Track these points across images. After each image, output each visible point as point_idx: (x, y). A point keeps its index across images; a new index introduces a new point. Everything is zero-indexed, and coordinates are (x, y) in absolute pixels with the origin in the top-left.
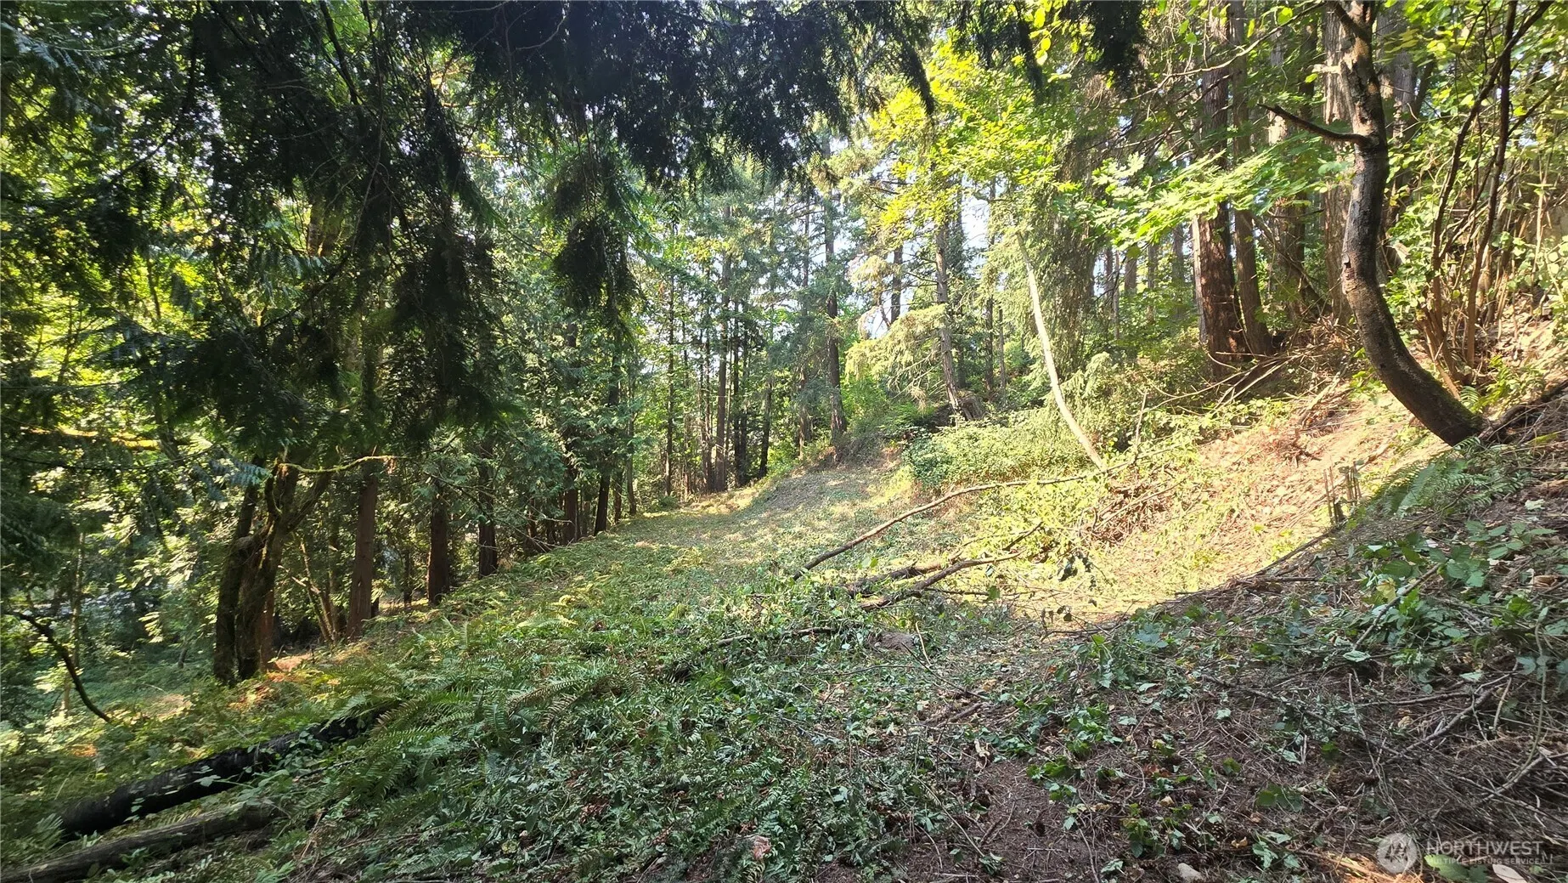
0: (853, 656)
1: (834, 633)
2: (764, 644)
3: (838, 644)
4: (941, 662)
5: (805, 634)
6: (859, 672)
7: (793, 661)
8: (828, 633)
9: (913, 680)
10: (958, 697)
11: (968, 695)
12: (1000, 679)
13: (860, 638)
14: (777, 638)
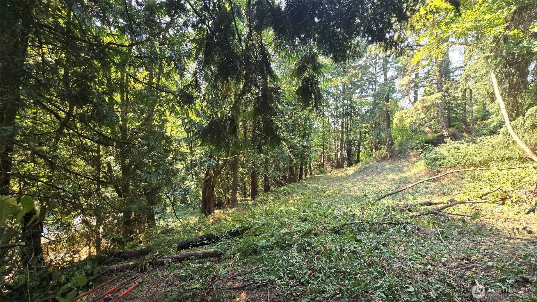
0: (407, 235)
1: (398, 225)
2: (368, 225)
3: (400, 229)
4: (450, 243)
5: (385, 223)
6: (410, 242)
7: (380, 233)
8: (395, 224)
9: (437, 249)
10: (463, 260)
11: (468, 260)
12: (485, 255)
13: (409, 228)
14: (373, 224)
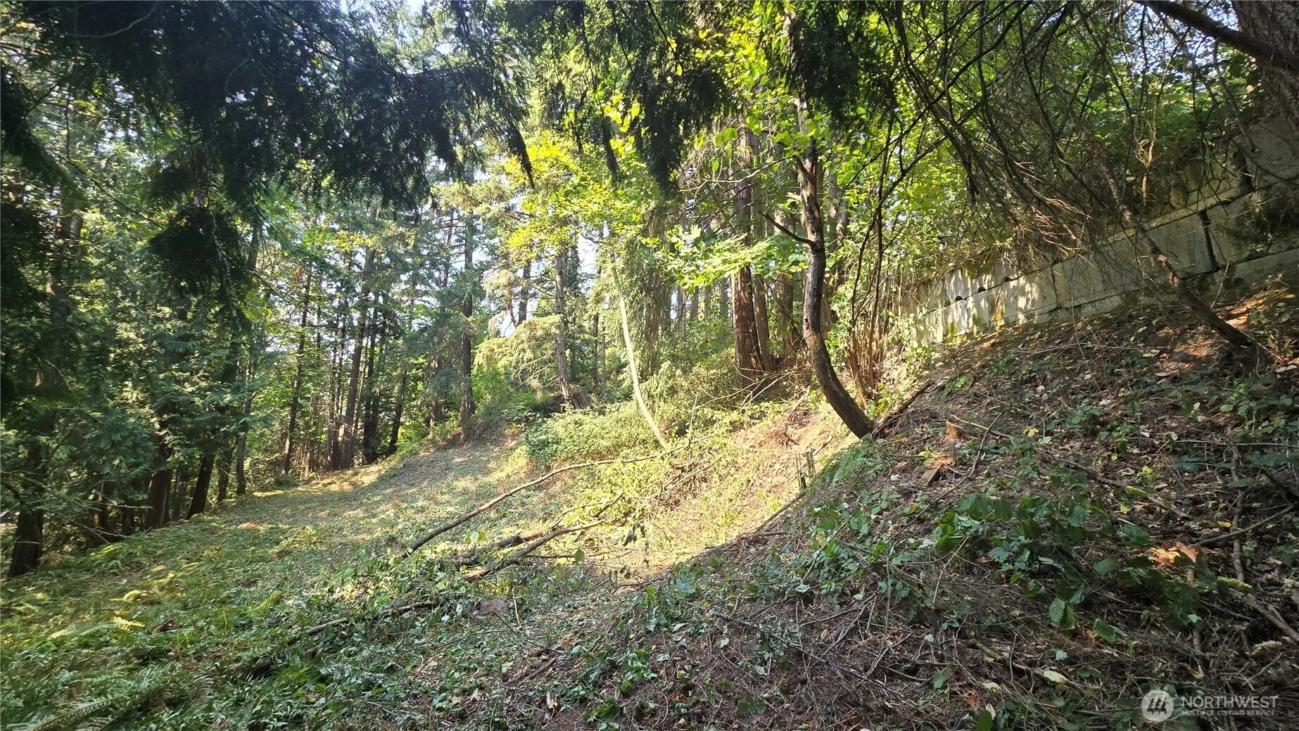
0: (451, 627)
1: (435, 606)
2: (360, 626)
3: (438, 618)
4: (530, 623)
5: (406, 610)
6: (456, 642)
7: (391, 639)
8: (430, 607)
9: (503, 643)
10: (539, 655)
11: (547, 652)
12: (576, 633)
13: (459, 609)
14: (376, 619)
